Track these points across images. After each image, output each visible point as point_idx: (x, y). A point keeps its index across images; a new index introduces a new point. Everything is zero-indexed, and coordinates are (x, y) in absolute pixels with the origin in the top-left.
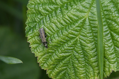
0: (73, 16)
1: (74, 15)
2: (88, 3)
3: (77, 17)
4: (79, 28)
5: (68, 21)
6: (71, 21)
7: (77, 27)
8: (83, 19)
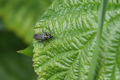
0: (86, 22)
1: (88, 21)
2: (110, 16)
3: (90, 25)
4: (85, 40)
5: (78, 25)
6: (82, 26)
7: (83, 37)
8: (94, 31)
